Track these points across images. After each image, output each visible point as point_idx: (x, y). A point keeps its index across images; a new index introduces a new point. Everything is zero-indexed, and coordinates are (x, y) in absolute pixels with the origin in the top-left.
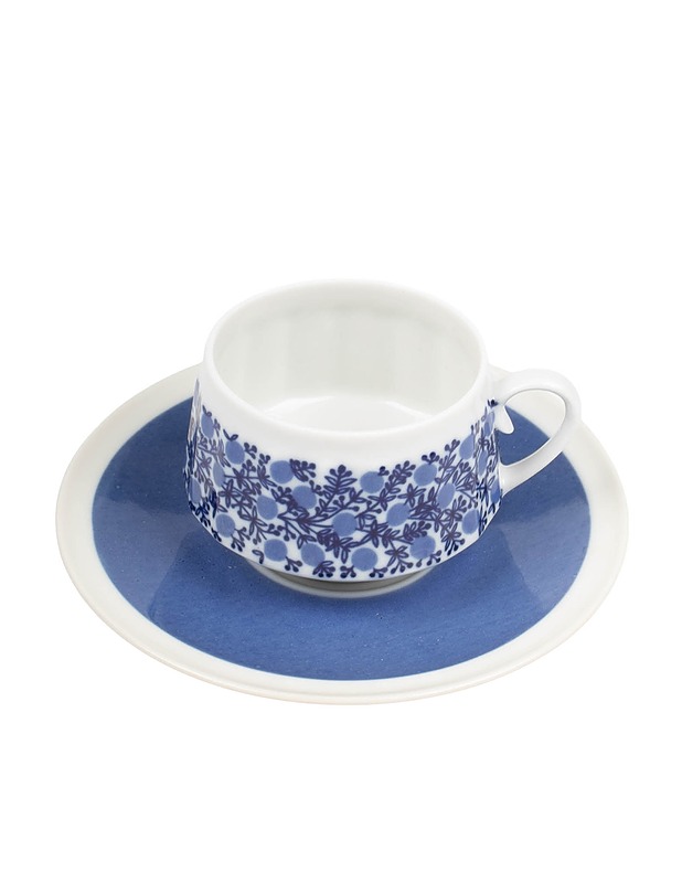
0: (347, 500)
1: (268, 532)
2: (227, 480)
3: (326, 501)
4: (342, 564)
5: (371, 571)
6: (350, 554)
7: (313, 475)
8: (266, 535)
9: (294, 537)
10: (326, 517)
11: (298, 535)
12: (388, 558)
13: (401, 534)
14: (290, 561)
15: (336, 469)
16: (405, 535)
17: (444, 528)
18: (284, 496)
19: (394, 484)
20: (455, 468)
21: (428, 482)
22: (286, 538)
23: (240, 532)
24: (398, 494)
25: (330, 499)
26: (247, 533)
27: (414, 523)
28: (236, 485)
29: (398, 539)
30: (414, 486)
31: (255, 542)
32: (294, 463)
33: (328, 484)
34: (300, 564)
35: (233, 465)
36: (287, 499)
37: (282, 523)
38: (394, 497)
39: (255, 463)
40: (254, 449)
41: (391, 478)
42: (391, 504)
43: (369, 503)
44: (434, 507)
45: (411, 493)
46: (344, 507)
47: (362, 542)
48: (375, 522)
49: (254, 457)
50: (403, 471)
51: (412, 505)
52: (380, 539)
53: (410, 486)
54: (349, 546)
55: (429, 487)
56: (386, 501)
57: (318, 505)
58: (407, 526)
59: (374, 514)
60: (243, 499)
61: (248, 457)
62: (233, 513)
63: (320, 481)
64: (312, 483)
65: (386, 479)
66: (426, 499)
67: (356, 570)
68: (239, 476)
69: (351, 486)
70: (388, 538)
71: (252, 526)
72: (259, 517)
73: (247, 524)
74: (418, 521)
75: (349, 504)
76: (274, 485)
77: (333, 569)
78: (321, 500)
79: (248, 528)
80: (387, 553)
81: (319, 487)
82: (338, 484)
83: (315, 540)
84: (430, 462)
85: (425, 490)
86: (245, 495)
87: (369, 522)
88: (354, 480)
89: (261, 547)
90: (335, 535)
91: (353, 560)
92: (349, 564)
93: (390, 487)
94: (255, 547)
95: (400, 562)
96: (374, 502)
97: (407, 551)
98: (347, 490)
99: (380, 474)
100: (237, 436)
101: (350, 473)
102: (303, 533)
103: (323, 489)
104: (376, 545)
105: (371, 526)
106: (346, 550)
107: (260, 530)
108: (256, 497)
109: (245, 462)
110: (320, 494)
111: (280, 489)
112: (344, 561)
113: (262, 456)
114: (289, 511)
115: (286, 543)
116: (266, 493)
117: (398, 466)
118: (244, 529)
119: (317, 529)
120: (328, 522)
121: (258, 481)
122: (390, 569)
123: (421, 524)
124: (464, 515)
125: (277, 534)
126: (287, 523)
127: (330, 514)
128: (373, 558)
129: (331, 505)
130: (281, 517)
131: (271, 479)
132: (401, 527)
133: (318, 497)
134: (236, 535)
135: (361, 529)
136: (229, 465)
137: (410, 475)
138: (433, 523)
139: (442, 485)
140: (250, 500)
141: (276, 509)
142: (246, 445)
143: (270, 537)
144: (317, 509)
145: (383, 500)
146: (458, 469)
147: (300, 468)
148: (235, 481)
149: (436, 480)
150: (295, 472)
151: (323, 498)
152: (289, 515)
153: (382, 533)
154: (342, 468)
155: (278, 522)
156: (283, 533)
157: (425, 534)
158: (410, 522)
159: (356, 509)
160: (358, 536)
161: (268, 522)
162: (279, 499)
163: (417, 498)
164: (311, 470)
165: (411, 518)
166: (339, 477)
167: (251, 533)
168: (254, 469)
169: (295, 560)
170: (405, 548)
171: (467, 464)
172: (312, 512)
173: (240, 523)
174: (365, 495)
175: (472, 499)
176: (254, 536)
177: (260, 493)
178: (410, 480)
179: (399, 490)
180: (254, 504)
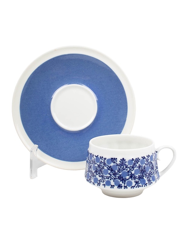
0: (125, 167)
1: (106, 178)
2: (96, 168)
3: (120, 168)
4: (124, 185)
5: (131, 187)
6: (126, 182)
7: (116, 161)
8: (106, 179)
9: (112, 179)
10: (120, 172)
11: (113, 178)
12: (135, 183)
13: (138, 177)
14: (112, 186)
15: (122, 159)
16: (139, 178)
17: (147, 178)
18: (110, 168)
19: (135, 163)
20: (149, 163)
21: (143, 164)
22: (111, 180)
23: (99, 181)
24: (136, 166)
25: (121, 167)
26: (101, 180)
27: (141, 175)
28: (98, 169)
29: (137, 178)
30: (140, 165)
31: (103, 182)
32: (112, 159)
33: (120, 163)
34: (114, 186)
35: (97, 163)
36: (110, 169)
37: (109, 175)
38: (136, 167)
39: (103, 161)
40: (102, 157)
41: (135, 161)
42: (135, 169)
43: (130, 168)
44: (145, 171)
45: (139, 167)
46: (124, 169)
47: (129, 179)
48: (131, 173)
49: (102, 159)
50: (137, 160)
51: (140, 170)
52: (133, 178)
53: (139, 164)
54: (126, 180)
55: (143, 165)
56: (134, 168)
57: (118, 169)
58: (139, 175)
59: (131, 171)
60: (100, 172)
61: (101, 160)
62: (97, 176)
63: (118, 162)
64: (116, 163)
65: (134, 161)
66: (143, 169)
67: (127, 187)
68: (99, 166)
69: (125, 164)
70: (135, 178)
71: (102, 178)
72: (104, 175)
73: (101, 178)
74: (141, 174)
75: (125, 168)
76: (107, 165)
77: (122, 186)
78: (119, 168)
79: (101, 179)
80: (135, 182)
81: (118, 164)
82: (122, 163)
83: (117, 179)
84: (144, 159)
85: (143, 166)
86: (101, 171)
87: (130, 173)
88: (126, 162)
89: (104, 183)
90: (122, 177)
91: (127, 184)
92: (126, 185)
93: (135, 164)
94: (103, 184)
95: (138, 185)
96: (131, 168)
97: (139, 182)
98: (125, 165)
99: (132, 160)
100: (98, 156)
101: (125, 160)
102: (115, 177)
103: (119, 165)
104: (132, 180)
105: (131, 174)
106: (125, 181)
107: (104, 178)
108: (103, 170)
109: (100, 162)
110: (118, 166)
111: (109, 166)
112: (125, 184)
113: (104, 158)
114: (111, 172)
115: (110, 181)
116: (105, 168)
117: (136, 159)
118: (100, 180)
119: (118, 176)
120: (120, 174)
121: (103, 165)
122: (135, 186)
123: (142, 175)
124: (152, 176)
125: (108, 179)
126: (111, 175)
127: (121, 171)
128: (131, 183)
129: (121, 169)
130: (109, 174)
131: (106, 164)
132: (137, 175)
133: (118, 167)
134: (98, 182)
135: (128, 175)
136: (96, 164)
137: (139, 161)
138: (145, 175)
139: (147, 166)
140: (102, 171)
141: (108, 172)
142: (100, 157)
143: (107, 180)
144: (118, 170)
145: (133, 167)
146: (150, 163)
147: (113, 160)
148: (98, 167)
149: (145, 164)
150: (112, 161)
151: (119, 167)
152: (111, 173)
153: (133, 176)
154: (123, 159)
155: (108, 175)
156: (110, 178)
157: (143, 178)
158: (140, 174)
159: (127, 170)
160: (127, 177)
161: (106, 176)
162: (108, 169)
163: (141, 168)
164: (116, 160)
165: (140, 173)
166: (123, 161)
167: (102, 180)
168: (102, 163)
169: (113, 185)
170: (139, 181)
171: (152, 162)
172: (117, 171)
173: (99, 178)
174: (129, 166)
175: (153, 172)
176: (103, 181)
177: (104, 168)
178: (139, 163)
179: (137, 165)
180: (103, 172)
